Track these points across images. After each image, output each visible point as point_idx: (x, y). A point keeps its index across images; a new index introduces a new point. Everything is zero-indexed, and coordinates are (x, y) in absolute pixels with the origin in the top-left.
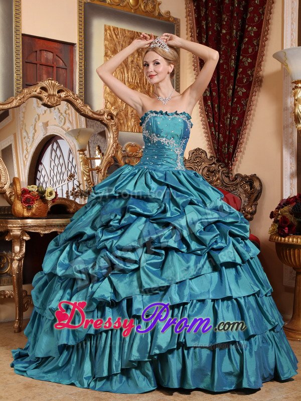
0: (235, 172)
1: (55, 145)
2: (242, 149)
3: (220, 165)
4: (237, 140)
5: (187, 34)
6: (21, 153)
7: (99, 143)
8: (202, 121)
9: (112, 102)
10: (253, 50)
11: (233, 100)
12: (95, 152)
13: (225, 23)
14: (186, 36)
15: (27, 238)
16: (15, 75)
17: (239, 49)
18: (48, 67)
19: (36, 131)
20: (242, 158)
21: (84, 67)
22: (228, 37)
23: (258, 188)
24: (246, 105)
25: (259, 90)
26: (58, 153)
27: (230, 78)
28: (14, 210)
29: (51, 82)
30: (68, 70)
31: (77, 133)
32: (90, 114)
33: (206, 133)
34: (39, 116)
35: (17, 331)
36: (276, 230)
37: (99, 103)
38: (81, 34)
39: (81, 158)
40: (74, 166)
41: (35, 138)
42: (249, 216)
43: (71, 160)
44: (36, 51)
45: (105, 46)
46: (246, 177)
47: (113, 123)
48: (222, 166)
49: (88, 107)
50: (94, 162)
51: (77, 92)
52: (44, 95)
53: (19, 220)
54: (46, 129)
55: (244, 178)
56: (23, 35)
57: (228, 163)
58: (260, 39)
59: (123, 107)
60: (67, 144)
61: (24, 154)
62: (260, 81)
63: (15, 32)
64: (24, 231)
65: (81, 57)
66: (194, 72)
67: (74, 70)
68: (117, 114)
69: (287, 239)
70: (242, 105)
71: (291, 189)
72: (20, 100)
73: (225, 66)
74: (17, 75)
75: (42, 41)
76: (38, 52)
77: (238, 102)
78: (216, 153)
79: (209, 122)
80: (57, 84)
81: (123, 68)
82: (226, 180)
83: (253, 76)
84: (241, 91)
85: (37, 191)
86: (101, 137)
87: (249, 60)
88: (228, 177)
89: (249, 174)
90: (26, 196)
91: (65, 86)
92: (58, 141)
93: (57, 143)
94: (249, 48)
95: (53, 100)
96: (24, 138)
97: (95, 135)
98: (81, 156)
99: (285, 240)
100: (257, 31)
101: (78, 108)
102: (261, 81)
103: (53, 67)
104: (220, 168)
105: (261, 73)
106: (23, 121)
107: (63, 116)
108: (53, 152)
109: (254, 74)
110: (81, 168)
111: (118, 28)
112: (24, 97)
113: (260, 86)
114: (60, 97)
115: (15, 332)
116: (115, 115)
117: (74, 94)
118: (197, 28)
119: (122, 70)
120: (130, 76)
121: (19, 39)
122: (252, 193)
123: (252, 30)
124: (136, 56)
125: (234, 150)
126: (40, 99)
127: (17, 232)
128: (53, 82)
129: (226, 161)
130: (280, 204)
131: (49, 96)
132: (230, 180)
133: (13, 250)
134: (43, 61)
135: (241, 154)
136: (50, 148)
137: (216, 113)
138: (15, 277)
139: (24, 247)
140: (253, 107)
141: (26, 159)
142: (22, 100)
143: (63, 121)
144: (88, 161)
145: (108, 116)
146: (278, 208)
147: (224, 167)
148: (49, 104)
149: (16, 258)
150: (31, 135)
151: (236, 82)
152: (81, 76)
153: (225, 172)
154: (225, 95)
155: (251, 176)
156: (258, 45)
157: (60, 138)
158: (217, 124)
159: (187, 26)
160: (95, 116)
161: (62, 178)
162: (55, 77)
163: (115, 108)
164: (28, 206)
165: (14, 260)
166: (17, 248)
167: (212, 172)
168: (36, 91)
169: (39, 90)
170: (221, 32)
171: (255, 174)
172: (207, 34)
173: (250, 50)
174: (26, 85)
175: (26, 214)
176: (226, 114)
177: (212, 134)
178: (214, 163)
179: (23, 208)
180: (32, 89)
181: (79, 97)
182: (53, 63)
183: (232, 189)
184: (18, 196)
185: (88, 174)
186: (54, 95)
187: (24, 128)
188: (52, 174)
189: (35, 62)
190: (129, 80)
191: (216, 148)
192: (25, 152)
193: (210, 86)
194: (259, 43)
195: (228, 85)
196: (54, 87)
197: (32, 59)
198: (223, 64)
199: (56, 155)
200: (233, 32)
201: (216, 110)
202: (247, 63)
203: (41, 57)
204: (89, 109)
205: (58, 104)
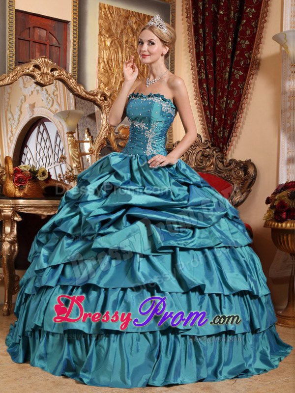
0: (229, 158)
1: (42, 128)
2: (238, 134)
3: (215, 150)
4: (233, 124)
5: (182, 15)
6: (6, 135)
7: (88, 126)
8: (196, 104)
9: (105, 82)
10: (251, 32)
11: (229, 83)
12: (84, 135)
13: (222, 4)
14: (182, 17)
15: (18, 219)
16: (8, 51)
17: (236, 31)
18: (41, 45)
19: (21, 113)
20: (237, 142)
21: (78, 45)
22: (225, 19)
23: (253, 174)
24: (243, 89)
25: (256, 74)
26: (45, 135)
27: (226, 60)
28: (6, 189)
29: (45, 60)
30: (62, 49)
31: (66, 115)
32: (83, 94)
33: (201, 116)
34: (25, 97)
35: (5, 314)
36: (273, 215)
37: (92, 83)
38: (75, 12)
39: (70, 140)
40: (62, 149)
41: (20, 120)
43: (58, 143)
44: (29, 28)
45: (100, 24)
46: (241, 162)
47: (107, 104)
48: (217, 150)
49: (82, 87)
50: (83, 145)
51: (70, 71)
52: (37, 73)
53: (11, 200)
54: (32, 111)
55: (238, 163)
56: (17, 11)
57: (223, 148)
58: (258, 21)
59: (117, 87)
60: (55, 126)
61: (9, 136)
62: (257, 64)
63: (9, 7)
64: (16, 211)
65: (75, 36)
66: (189, 54)
67: (68, 49)
68: (110, 95)
69: (284, 224)
71: (288, 174)
72: (12, 77)
73: (222, 48)
74: (10, 52)
75: (35, 17)
76: (31, 29)
77: (235, 85)
78: (211, 137)
79: (204, 106)
80: (50, 62)
81: (117, 48)
82: (220, 165)
83: (250, 59)
84: (238, 74)
85: (30, 171)
86: (91, 120)
87: (247, 43)
88: (222, 162)
89: (243, 159)
90: (18, 175)
91: (58, 64)
92: (45, 123)
93: (44, 125)
94: (247, 30)
95: (46, 78)
96: (9, 119)
97: (84, 117)
98: (69, 138)
99: (282, 226)
100: (256, 13)
101: (71, 88)
102: (259, 64)
103: (46, 45)
104: (214, 152)
105: (259, 55)
106: (8, 103)
107: (51, 97)
108: (40, 135)
109: (252, 57)
110: (69, 152)
111: (113, 7)
112: (16, 75)
113: (258, 69)
114: (53, 76)
116: (109, 95)
117: (67, 73)
118: (193, 8)
119: (116, 50)
120: (124, 56)
121: (13, 14)
122: (246, 180)
123: (250, 11)
124: (131, 36)
125: (230, 133)
126: (33, 77)
127: (8, 212)
128: (46, 60)
129: (221, 146)
130: (277, 190)
131: (43, 74)
132: (224, 165)
133: (3, 231)
134: (36, 38)
135: (236, 138)
136: (36, 130)
137: (212, 96)
138: (5, 259)
139: (15, 228)
140: (250, 91)
141: (11, 141)
142: (15, 78)
143: (51, 103)
144: (77, 145)
145: (101, 97)
146: (275, 194)
147: (218, 152)
148: (42, 82)
149: (7, 239)
150: (16, 117)
151: (234, 64)
152: (75, 55)
153: (219, 156)
154: (222, 77)
155: (245, 161)
156: (256, 27)
157: (48, 120)
158: (212, 107)
159: (183, 6)
160: (89, 96)
161: (48, 162)
162: (48, 55)
163: (108, 89)
164: (20, 186)
165: (4, 241)
166: (8, 229)
167: (206, 157)
168: (28, 69)
169: (31, 68)
170: (219, 14)
171: (250, 160)
172: (204, 15)
173: (248, 32)
174: (19, 63)
175: (18, 194)
176: (222, 97)
177: (207, 117)
178: (208, 147)
179: (15, 188)
180: (25, 66)
181: (73, 76)
182: (46, 41)
183: (226, 175)
184: (10, 175)
186: (47, 74)
187: (9, 110)
188: (38, 157)
189: (28, 39)
190: (124, 61)
191: (211, 132)
192: (10, 134)
193: (205, 69)
194: (258, 25)
195: (224, 68)
196: (47, 65)
197: (25, 36)
198: (219, 46)
199: (43, 138)
200: (231, 13)
201: (212, 93)
202: (244, 45)
203: (34, 34)
204: (82, 89)
205: (51, 82)
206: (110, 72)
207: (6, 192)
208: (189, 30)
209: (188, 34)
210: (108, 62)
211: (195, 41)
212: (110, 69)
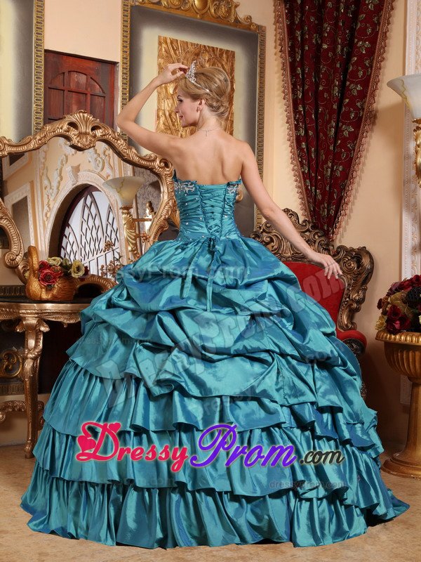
0: (337, 244)
1: (89, 200)
2: (347, 212)
3: (317, 233)
4: (341, 198)
5: (275, 48)
6: (40, 209)
7: (151, 199)
8: (293, 170)
10: (364, 73)
11: (335, 142)
12: (145, 210)
13: (326, 35)
14: (274, 51)
15: (45, 329)
16: (34, 106)
17: (345, 70)
18: (81, 95)
19: (62, 179)
20: (347, 223)
21: (129, 94)
22: (330, 54)
23: (368, 267)
24: (354, 150)
25: (372, 130)
26: (93, 210)
27: (332, 112)
28: (29, 290)
29: (84, 116)
30: (107, 99)
31: (119, 184)
32: (136, 159)
33: (299, 187)
34: (67, 157)
35: (28, 455)
36: (385, 324)
38: (125, 49)
39: (125, 219)
41: (60, 188)
42: (355, 305)
43: (110, 221)
44: (64, 73)
45: (159, 65)
46: (353, 250)
47: (168, 173)
48: (319, 234)
49: (134, 150)
50: (144, 225)
52: (73, 133)
53: (35, 305)
54: (76, 176)
55: (349, 252)
56: (46, 51)
57: (328, 231)
58: (373, 59)
60: (106, 198)
61: (45, 211)
62: (373, 117)
63: (36, 48)
64: (42, 320)
65: (125, 81)
66: (284, 102)
67: (115, 99)
69: (398, 337)
70: (348, 150)
71: (412, 268)
72: (40, 140)
73: (326, 95)
74: (37, 106)
75: (71, 59)
76: (66, 74)
77: (343, 145)
78: (312, 217)
79: (303, 173)
80: (91, 118)
83: (363, 109)
84: (347, 130)
85: (61, 265)
86: (154, 190)
87: (359, 88)
88: (328, 250)
89: (356, 247)
90: (46, 271)
91: (103, 120)
92: (94, 193)
93: (92, 196)
94: (358, 71)
95: (84, 140)
96: (46, 188)
97: (145, 186)
98: (124, 216)
99: (395, 339)
100: (371, 47)
101: (119, 152)
102: (375, 117)
103: (86, 94)
104: (316, 237)
105: (375, 105)
106: (44, 164)
107: (101, 158)
108: (86, 209)
109: (366, 107)
110: (124, 233)
111: (177, 40)
112: (45, 136)
113: (374, 123)
114: (95, 136)
115: (26, 457)
117: (114, 132)
118: (290, 39)
121: (41, 57)
122: (360, 274)
123: (363, 45)
125: (337, 211)
126: (68, 138)
127: (32, 321)
128: (86, 115)
129: (326, 228)
130: (391, 289)
131: (80, 134)
133: (26, 345)
134: (73, 86)
135: (346, 218)
136: (82, 201)
137: (313, 160)
138: (28, 382)
139: (41, 341)
140: (363, 153)
141: (47, 218)
142: (43, 140)
143: (101, 165)
144: (135, 224)
145: (160, 162)
146: (389, 295)
147: (321, 236)
148: (79, 145)
149: (30, 356)
150: (55, 184)
151: (341, 117)
153: (323, 242)
154: (326, 135)
155: (358, 249)
156: (371, 67)
157: (97, 190)
158: (313, 175)
159: (276, 35)
160: (143, 162)
161: (97, 247)
162: (88, 108)
164: (48, 285)
165: (27, 358)
166: (32, 343)
168: (61, 129)
169: (65, 127)
170: (322, 47)
171: (365, 247)
172: (303, 50)
173: (361, 74)
174: (49, 120)
175: (44, 296)
176: (325, 162)
177: (307, 189)
178: (308, 230)
179: (41, 288)
180: (57, 124)
181: (122, 136)
182: (86, 89)
184: (34, 271)
185: (134, 242)
186: (86, 134)
187: (45, 173)
188: (84, 240)
189: (62, 87)
191: (312, 209)
192: (46, 208)
193: (304, 122)
194: (373, 64)
195: (329, 122)
196: (86, 122)
197: (58, 83)
198: (323, 92)
199: (90, 213)
200: (337, 48)
201: (313, 156)
202: (355, 91)
203: (70, 80)
204: (135, 153)
205: (92, 145)
206: (173, 128)
207: (30, 294)
208: (283, 69)
209: (283, 75)
210: (170, 115)
211: (292, 84)
212: (174, 125)
